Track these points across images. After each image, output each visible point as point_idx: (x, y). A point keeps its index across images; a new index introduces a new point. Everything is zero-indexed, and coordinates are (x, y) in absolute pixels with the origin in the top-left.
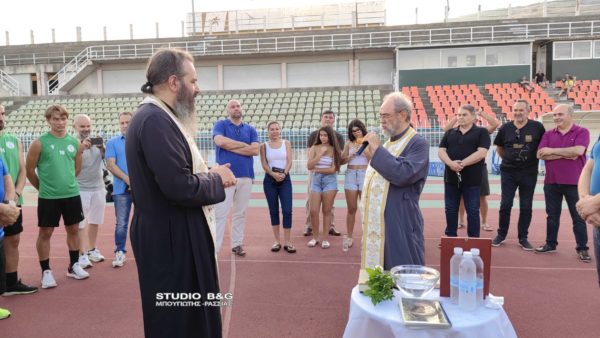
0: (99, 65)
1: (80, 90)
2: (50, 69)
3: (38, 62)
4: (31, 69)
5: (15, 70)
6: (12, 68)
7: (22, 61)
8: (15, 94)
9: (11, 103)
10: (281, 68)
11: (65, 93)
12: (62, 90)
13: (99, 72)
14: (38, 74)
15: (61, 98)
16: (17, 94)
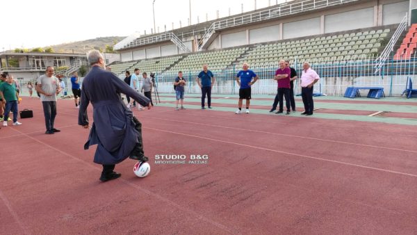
0: (219, 32)
1: (212, 48)
2: (199, 38)
3: (196, 34)
4: (192, 38)
7: (189, 34)
10: (320, 19)
11: (204, 50)
12: (203, 48)
13: (220, 36)
14: (195, 41)
15: (202, 52)
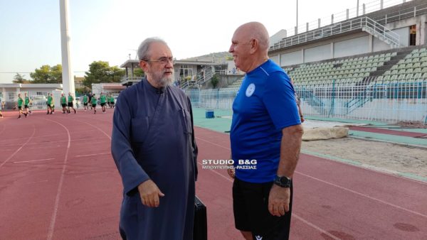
3: (419, 14)
5: (395, 26)
6: (392, 24)
7: (401, 16)
8: (395, 47)
9: (395, 54)
14: (418, 26)
16: (398, 46)
